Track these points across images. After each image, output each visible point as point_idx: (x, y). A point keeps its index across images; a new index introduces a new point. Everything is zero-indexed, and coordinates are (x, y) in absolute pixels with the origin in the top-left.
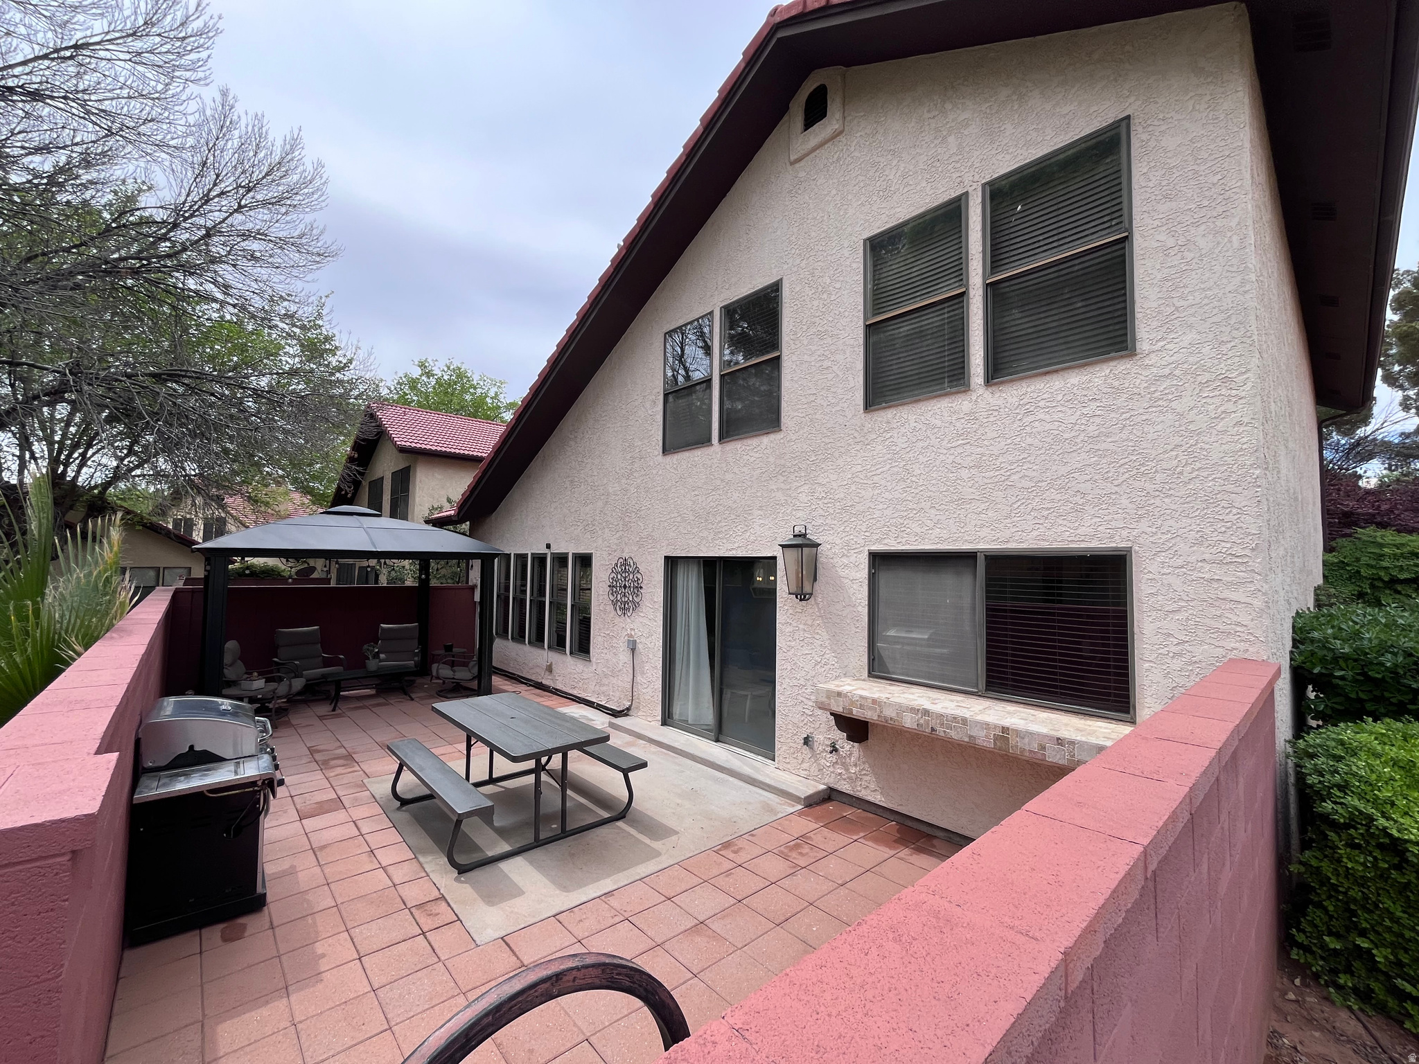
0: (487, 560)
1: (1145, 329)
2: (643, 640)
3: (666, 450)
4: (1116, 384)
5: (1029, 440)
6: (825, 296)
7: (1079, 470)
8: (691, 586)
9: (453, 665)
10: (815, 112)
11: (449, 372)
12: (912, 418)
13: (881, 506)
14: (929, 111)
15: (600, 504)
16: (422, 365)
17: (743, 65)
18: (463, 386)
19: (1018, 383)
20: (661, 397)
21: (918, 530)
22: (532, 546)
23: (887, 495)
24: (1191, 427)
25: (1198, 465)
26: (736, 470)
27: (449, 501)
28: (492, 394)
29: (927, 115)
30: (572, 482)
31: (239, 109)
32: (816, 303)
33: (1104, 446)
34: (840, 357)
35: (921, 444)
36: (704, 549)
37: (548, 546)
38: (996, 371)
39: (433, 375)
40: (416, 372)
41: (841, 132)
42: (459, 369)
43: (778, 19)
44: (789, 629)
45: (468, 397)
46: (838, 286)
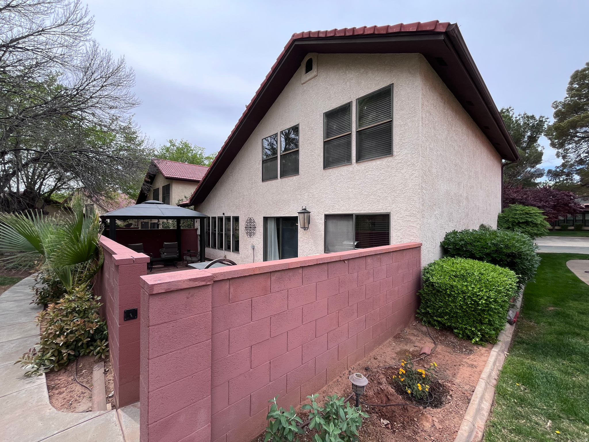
0: (202, 219)
1: (396, 148)
2: (257, 245)
3: (263, 180)
4: (388, 164)
5: (367, 180)
6: (312, 131)
7: (379, 189)
8: (272, 227)
9: (191, 256)
10: (309, 69)
11: (182, 145)
12: (337, 172)
13: (328, 200)
14: (342, 73)
15: (241, 199)
16: (171, 142)
17: (284, 52)
18: (187, 149)
19: (364, 163)
20: (261, 162)
21: (338, 207)
22: (218, 214)
23: (330, 196)
24: (405, 178)
25: (406, 188)
26: (285, 188)
27: (185, 197)
28: (199, 153)
29: (341, 74)
30: (231, 191)
31: (100, 48)
32: (309, 133)
33: (385, 182)
34: (316, 151)
35: (339, 181)
36: (276, 214)
37: (224, 214)
38: (359, 159)
39: (175, 146)
40: (168, 145)
41: (317, 76)
42: (186, 143)
43: (295, 38)
44: (302, 239)
45: (190, 155)
46: (316, 128)
